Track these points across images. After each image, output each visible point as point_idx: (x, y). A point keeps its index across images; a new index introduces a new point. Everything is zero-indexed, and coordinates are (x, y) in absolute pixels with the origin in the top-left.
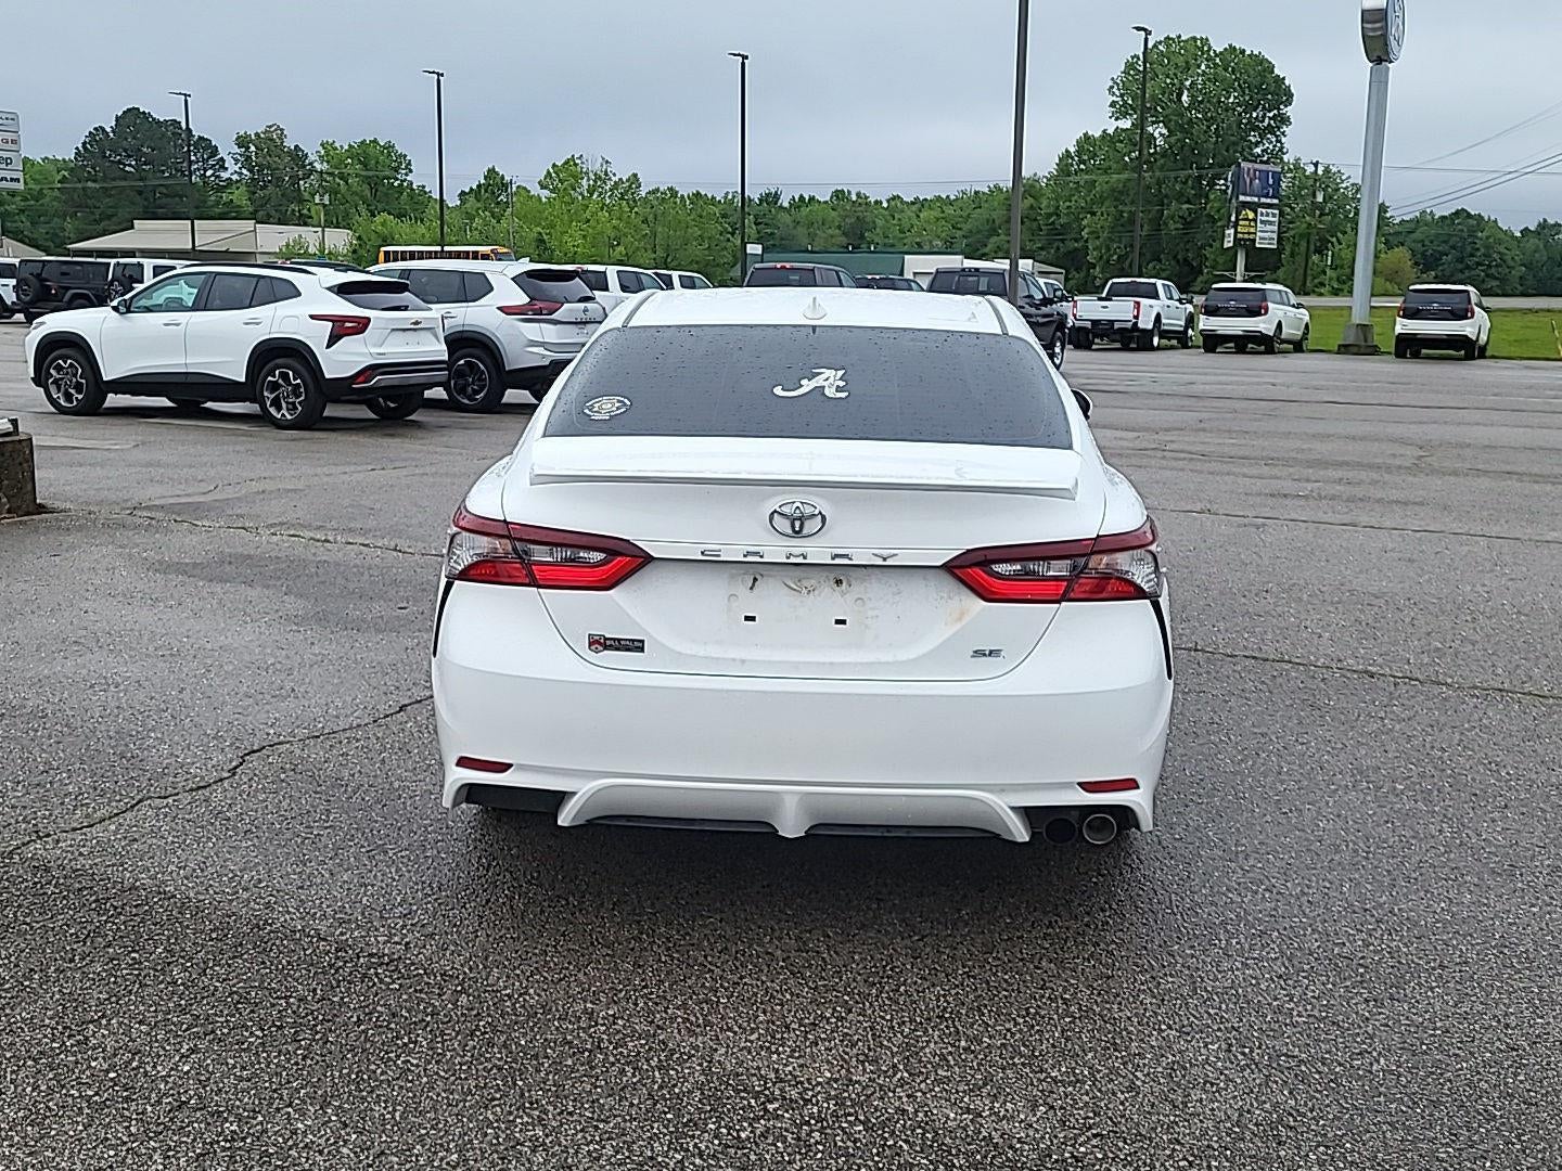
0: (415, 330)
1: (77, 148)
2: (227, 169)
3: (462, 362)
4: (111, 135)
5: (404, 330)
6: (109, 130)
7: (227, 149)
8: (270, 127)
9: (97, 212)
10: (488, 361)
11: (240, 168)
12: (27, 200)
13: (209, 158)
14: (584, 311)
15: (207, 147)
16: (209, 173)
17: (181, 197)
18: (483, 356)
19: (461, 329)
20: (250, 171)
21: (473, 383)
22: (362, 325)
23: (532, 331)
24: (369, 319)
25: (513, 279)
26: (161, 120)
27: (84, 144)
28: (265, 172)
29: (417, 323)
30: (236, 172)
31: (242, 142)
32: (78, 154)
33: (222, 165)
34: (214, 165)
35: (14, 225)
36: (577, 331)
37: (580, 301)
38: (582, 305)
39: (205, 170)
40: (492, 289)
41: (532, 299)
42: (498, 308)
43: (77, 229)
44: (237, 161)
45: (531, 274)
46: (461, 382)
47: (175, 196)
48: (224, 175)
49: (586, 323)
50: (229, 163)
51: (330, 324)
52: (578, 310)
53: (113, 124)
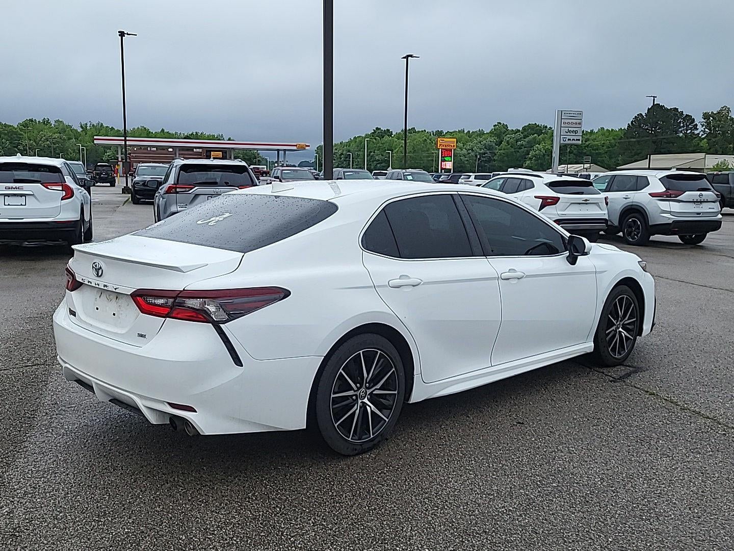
0: (587, 204)
1: (629, 124)
2: (698, 129)
3: (630, 220)
4: (645, 117)
5: (580, 203)
6: (644, 115)
7: (699, 120)
8: (723, 108)
9: (633, 152)
10: (642, 220)
11: (704, 129)
12: (609, 147)
13: (690, 124)
14: (699, 196)
15: (689, 119)
16: (689, 131)
17: (673, 143)
18: (640, 217)
19: (631, 204)
20: (710, 129)
21: (635, 231)
22: (555, 201)
23: (664, 205)
24: (559, 198)
25: (659, 179)
26: (669, 108)
27: (632, 122)
28: (717, 129)
29: (586, 200)
30: (702, 131)
31: (706, 116)
32: (629, 126)
33: (695, 127)
34: (691, 128)
35: (602, 159)
36: (694, 206)
37: (699, 190)
38: (699, 193)
39: (687, 130)
40: (649, 184)
41: (667, 189)
42: (650, 194)
43: (624, 160)
44: (703, 126)
45: (668, 177)
46: (630, 230)
47: (670, 143)
48: (696, 132)
49: (701, 202)
50: (699, 126)
51: (541, 200)
52: (696, 195)
53: (646, 112)
